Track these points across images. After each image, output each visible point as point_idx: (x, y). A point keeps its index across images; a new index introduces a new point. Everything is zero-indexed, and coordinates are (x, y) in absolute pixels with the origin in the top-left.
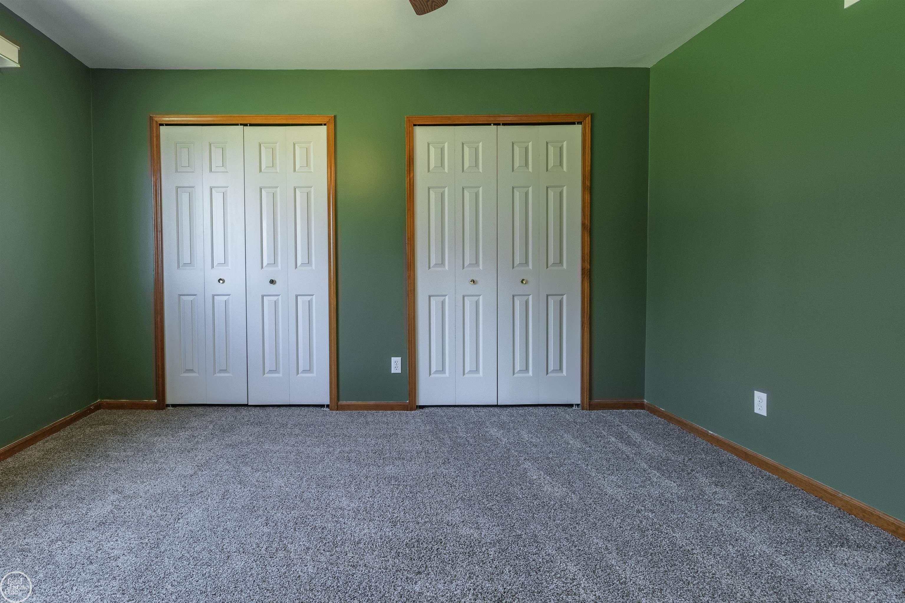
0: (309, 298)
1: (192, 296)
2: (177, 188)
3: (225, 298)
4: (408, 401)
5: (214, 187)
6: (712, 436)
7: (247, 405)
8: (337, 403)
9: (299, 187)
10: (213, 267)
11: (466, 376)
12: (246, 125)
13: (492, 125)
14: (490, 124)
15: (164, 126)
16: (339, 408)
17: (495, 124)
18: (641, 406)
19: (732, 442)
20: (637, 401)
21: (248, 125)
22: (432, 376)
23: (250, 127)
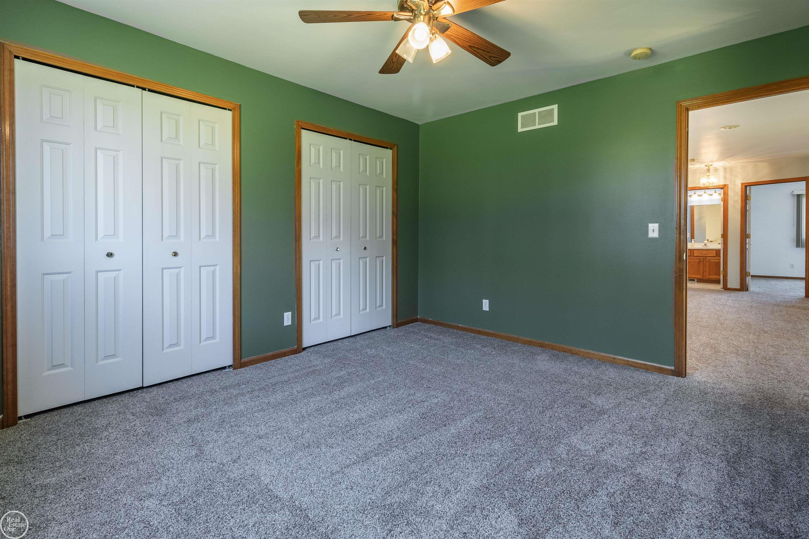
0: (212, 268)
1: (65, 275)
2: (43, 141)
3: (115, 274)
4: (296, 347)
5: (100, 149)
6: (461, 327)
7: (142, 388)
8: (240, 362)
9: (203, 163)
10: (97, 240)
11: (333, 318)
12: (144, 89)
13: (348, 139)
14: (346, 139)
15: (20, 59)
16: (243, 365)
17: (349, 139)
18: (417, 320)
19: (473, 328)
20: (415, 317)
21: (147, 89)
22: (312, 323)
23: (148, 92)
